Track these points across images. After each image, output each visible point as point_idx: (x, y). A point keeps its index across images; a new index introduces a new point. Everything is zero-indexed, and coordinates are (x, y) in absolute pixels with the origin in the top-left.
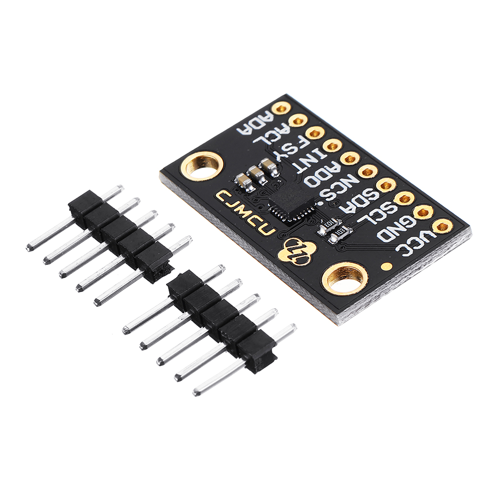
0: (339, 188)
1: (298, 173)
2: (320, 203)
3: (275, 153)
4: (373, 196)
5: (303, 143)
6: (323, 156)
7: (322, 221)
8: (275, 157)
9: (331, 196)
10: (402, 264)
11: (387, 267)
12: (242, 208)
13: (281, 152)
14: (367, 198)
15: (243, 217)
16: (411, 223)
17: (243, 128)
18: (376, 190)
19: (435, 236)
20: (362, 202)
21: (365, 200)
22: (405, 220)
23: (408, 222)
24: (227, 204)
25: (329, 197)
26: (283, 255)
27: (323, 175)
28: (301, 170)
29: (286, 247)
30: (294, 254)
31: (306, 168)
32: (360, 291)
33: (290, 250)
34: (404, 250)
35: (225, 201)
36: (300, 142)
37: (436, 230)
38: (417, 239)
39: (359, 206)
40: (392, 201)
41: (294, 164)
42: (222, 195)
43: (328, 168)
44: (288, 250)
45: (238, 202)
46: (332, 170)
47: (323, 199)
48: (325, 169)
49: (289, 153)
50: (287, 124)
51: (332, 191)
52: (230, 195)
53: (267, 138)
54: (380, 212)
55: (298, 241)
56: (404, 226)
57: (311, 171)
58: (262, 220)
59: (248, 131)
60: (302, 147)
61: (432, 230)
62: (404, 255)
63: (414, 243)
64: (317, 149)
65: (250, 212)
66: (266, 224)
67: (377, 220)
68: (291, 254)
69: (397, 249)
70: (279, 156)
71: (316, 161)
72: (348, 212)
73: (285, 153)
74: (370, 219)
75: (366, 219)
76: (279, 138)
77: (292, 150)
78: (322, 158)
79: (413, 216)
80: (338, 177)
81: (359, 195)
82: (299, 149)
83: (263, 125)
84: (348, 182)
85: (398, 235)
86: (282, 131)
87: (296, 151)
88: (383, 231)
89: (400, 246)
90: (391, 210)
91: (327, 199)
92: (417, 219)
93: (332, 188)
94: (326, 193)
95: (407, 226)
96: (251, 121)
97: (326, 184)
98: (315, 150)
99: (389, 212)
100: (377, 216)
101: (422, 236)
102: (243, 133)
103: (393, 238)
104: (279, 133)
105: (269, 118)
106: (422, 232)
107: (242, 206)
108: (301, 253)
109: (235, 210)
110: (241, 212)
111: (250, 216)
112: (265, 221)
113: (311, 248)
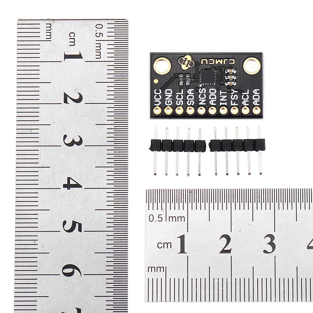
0: (202, 96)
1: (221, 91)
2: (201, 86)
3: (237, 92)
4: (189, 103)
5: (233, 103)
6: (221, 104)
7: (192, 80)
8: (235, 90)
9: (201, 91)
10: (153, 87)
11: (156, 81)
13: (235, 94)
14: (190, 100)
15: (216, 60)
16: (167, 103)
17: (258, 92)
18: (191, 106)
19: (155, 105)
20: (189, 97)
21: (189, 99)
22: (170, 103)
23: (169, 103)
24: (227, 60)
25: (201, 90)
26: (189, 58)
27: (213, 97)
28: (221, 93)
29: (191, 61)
30: (186, 61)
31: (221, 94)
32: (153, 66)
33: (189, 61)
34: (158, 92)
36: (234, 103)
37: (157, 107)
38: (159, 99)
39: (189, 96)
40: (182, 106)
41: (226, 93)
42: (232, 62)
45: (224, 63)
46: (213, 101)
47: (202, 88)
48: (215, 100)
49: (232, 95)
50: (247, 106)
51: (203, 93)
52: (230, 63)
53: (246, 95)
54: (180, 99)
55: (190, 66)
57: (218, 94)
58: (210, 63)
59: (255, 91)
60: (232, 101)
61: (159, 106)
62: (156, 90)
63: (158, 97)
64: (226, 105)
65: (217, 63)
66: (207, 63)
67: (178, 95)
68: (187, 60)
69: (160, 90)
70: (234, 92)
71: (221, 100)
72: (189, 90)
73: (234, 94)
74: (180, 94)
75: (181, 92)
76: (243, 98)
77: (233, 97)
78: (220, 103)
79: (169, 106)
80: (208, 100)
81: (193, 99)
82: (232, 100)
83: (254, 99)
84: (202, 101)
85: (166, 95)
86: (245, 102)
87: (232, 98)
88: (171, 93)
89: (161, 92)
90: (178, 103)
91: (200, 89)
92: (167, 106)
93: (204, 95)
94: (204, 91)
95: (167, 101)
96: (259, 96)
97: (208, 94)
98: (226, 104)
99: (178, 101)
100: (180, 97)
101: (159, 101)
102: (256, 90)
103: (166, 93)
104: (245, 100)
105: (255, 103)
106: (160, 103)
107: (221, 63)
108: (185, 63)
109: (222, 60)
110: (219, 61)
111: (215, 62)
112: (208, 64)
113: (184, 67)
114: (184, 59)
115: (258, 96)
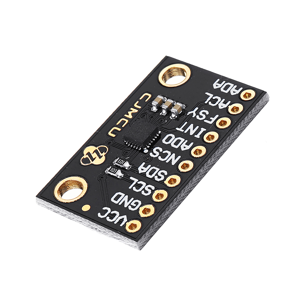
0: (164, 155)
2: (146, 151)
3: (197, 109)
4: (159, 177)
6: (198, 136)
8: (192, 110)
9: (155, 154)
10: (90, 217)
11: (86, 208)
12: (135, 111)
13: (197, 113)
14: (157, 175)
17: (220, 82)
18: (166, 177)
19: (122, 225)
20: (151, 173)
21: (153, 175)
22: (136, 203)
23: (135, 205)
24: (137, 102)
25: (153, 153)
26: (91, 149)
27: (177, 142)
28: (180, 129)
29: (99, 148)
31: (183, 131)
33: (95, 151)
34: (104, 212)
35: (139, 101)
37: (128, 224)
38: (116, 217)
39: (147, 173)
40: (155, 189)
41: (186, 123)
42: (146, 97)
43: (185, 143)
45: (140, 107)
46: (184, 145)
47: (151, 151)
48: (184, 141)
49: (197, 116)
51: (161, 153)
52: (146, 101)
54: (143, 187)
55: (105, 153)
56: (130, 205)
57: (179, 134)
59: (216, 85)
61: (128, 221)
62: (99, 214)
63: (112, 216)
64: (205, 130)
66: (119, 129)
67: (134, 188)
68: (91, 153)
69: (105, 208)
70: (194, 112)
71: (191, 134)
72: (139, 169)
74: (134, 183)
76: (213, 105)
77: (201, 117)
78: (195, 136)
79: (141, 206)
80: (177, 152)
81: (159, 169)
82: (204, 120)
83: (226, 91)
84: (172, 158)
85: (120, 204)
86: (221, 104)
87: (201, 119)
88: (123, 195)
89: (108, 209)
90: (146, 192)
91: (151, 153)
92: (138, 209)
93: (164, 152)
94: (158, 150)
96: (228, 84)
97: (167, 147)
98: (203, 130)
99: (143, 191)
100: (138, 186)
101: (121, 218)
103: (116, 202)
104: (219, 103)
105: (235, 92)
106: (125, 217)
108: (94, 158)
109: (132, 109)
110: (130, 113)
111: (127, 118)
112: (123, 129)
113: (99, 161)
114: (87, 156)
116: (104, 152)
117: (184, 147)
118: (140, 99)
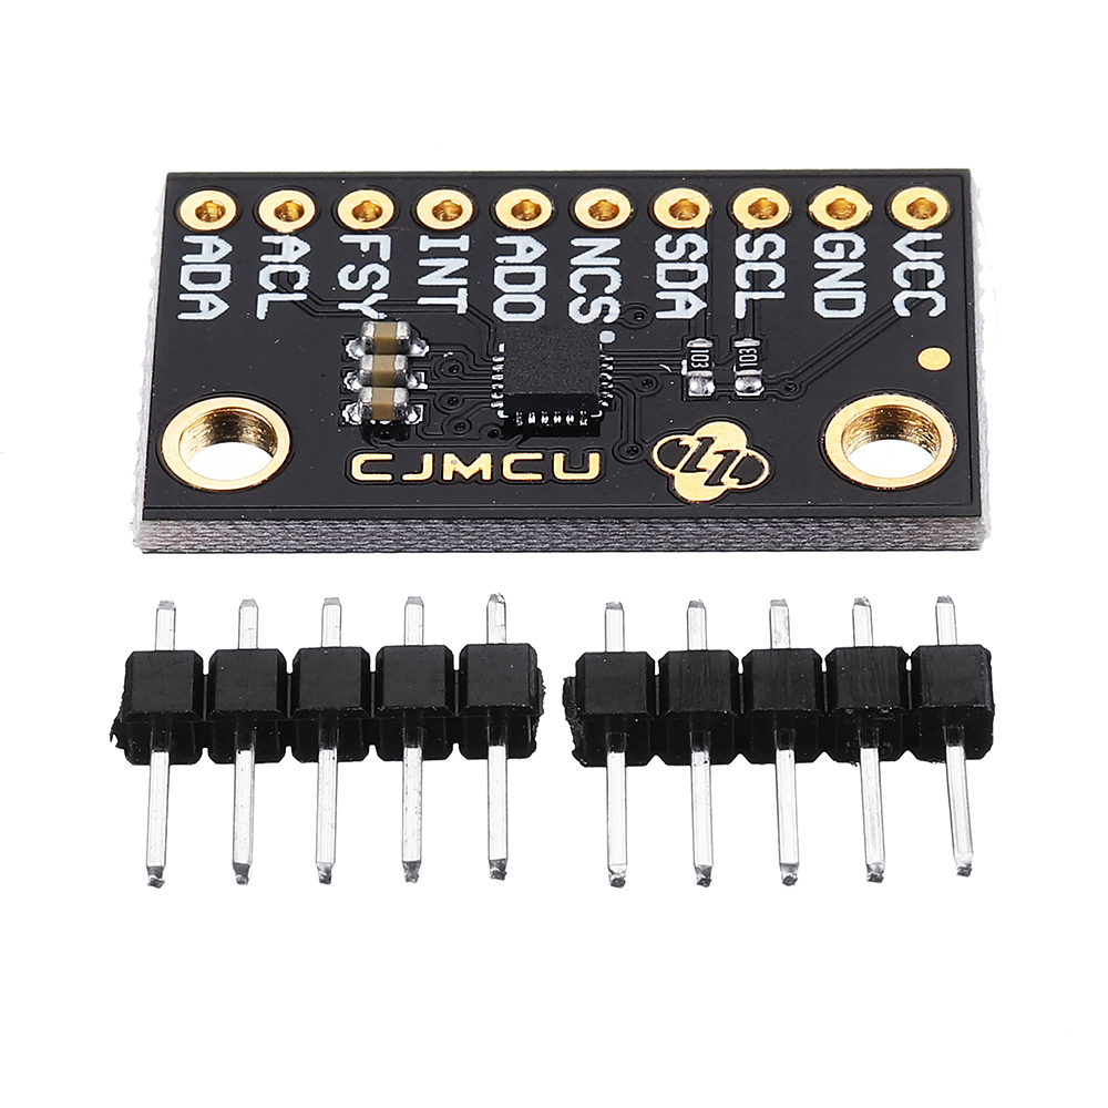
0: (595, 281)
1: (461, 311)
2: (607, 337)
3: (344, 306)
4: (691, 247)
5: (375, 247)
6: (463, 243)
7: (667, 368)
8: (358, 314)
9: (606, 308)
10: (959, 330)
11: (934, 359)
12: (453, 462)
13: (359, 296)
14: (685, 259)
15: (487, 478)
16: (849, 246)
17: (192, 307)
18: (677, 232)
19: (937, 236)
20: (688, 276)
21: (691, 267)
22: (830, 246)
24: (408, 477)
25: (604, 314)
27: (521, 279)
28: (461, 302)
29: (673, 468)
30: (711, 469)
31: (462, 291)
32: (958, 442)
33: (692, 469)
34: (918, 305)
35: (397, 475)
36: (365, 248)
37: (918, 223)
38: (913, 267)
39: (694, 285)
40: (743, 230)
41: (423, 301)
42: (367, 468)
43: (510, 259)
44: (682, 471)
45: (429, 456)
46: (522, 257)
47: (599, 324)
48: (505, 264)
49: (376, 287)
50: (273, 232)
51: (590, 297)
52: (389, 457)
53: (276, 291)
54: (757, 267)
55: (679, 440)
56: (846, 260)
57: (483, 292)
58: (537, 456)
59: (211, 307)
60: (385, 255)
61: (910, 230)
62: (934, 313)
63: (919, 279)
64: (424, 238)
65: (485, 458)
66: (559, 457)
67: (773, 286)
68: (706, 475)
69: (903, 312)
70: (362, 307)
71: (463, 263)
72: (691, 313)
73: (368, 291)
74: (757, 296)
75: (750, 302)
76: (304, 273)
77: (374, 277)
78: (465, 248)
79: (832, 230)
80: (558, 260)
81: (659, 265)
82: (383, 264)
83: (225, 270)
84: (595, 257)
85: (861, 284)
86: (290, 255)
87: (385, 274)
88: (819, 299)
89: (899, 302)
90: (770, 247)
91: (607, 319)
92: (849, 230)
93: (582, 290)
94: (584, 310)
95: (853, 256)
96: (185, 281)
97: (557, 293)
98: (426, 243)
99: (773, 256)
100: (759, 278)
101: (910, 254)
102: (205, 315)
103: (860, 298)
104: (288, 263)
105: (214, 246)
106: (900, 246)
107: (449, 459)
108: (721, 457)
109: (448, 476)
110: (467, 472)
111: (497, 466)
112: (549, 452)
113: (728, 436)
114: (726, 478)
115: (190, 286)
116: (681, 443)
117: (528, 250)
118: (388, 477)
